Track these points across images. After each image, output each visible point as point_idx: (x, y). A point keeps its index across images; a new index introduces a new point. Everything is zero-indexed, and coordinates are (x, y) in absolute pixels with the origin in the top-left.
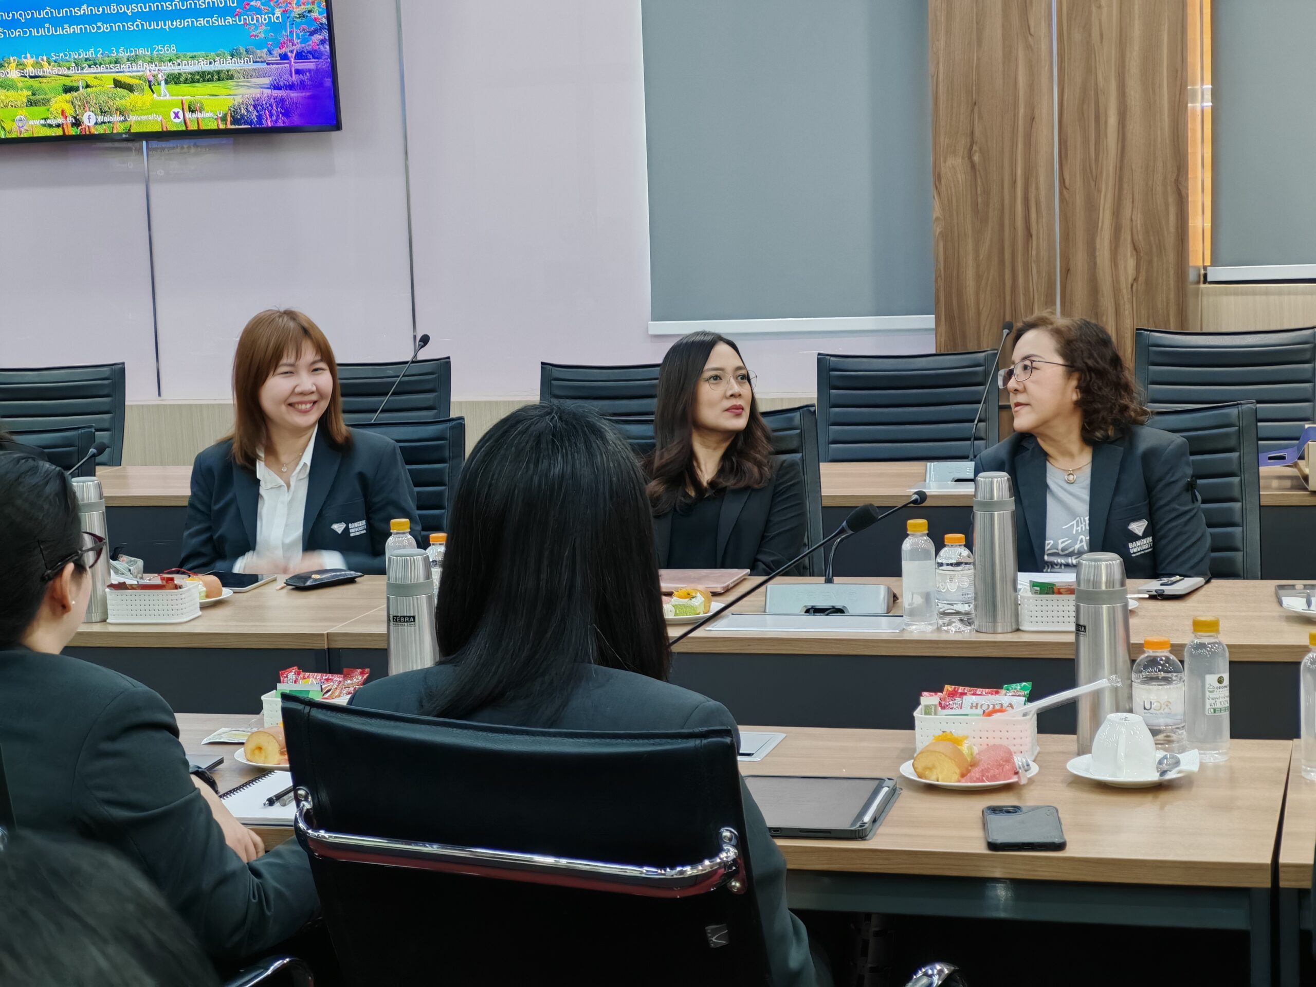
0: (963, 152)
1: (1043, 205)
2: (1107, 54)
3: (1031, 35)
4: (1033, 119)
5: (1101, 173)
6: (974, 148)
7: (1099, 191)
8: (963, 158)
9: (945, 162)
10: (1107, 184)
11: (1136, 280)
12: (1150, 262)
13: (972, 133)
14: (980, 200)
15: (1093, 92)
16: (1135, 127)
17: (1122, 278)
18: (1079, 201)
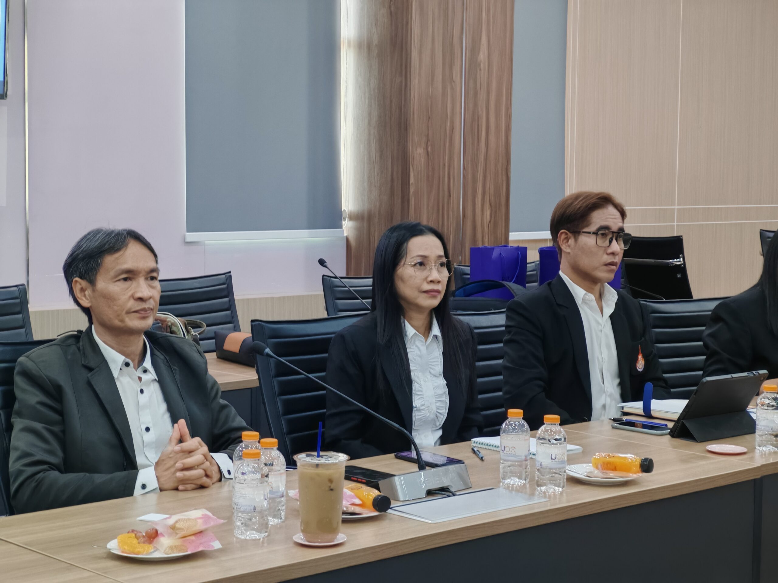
0: (424, 146)
1: (456, 178)
2: (482, 95)
3: (453, 81)
4: (453, 129)
5: (479, 163)
6: (429, 143)
7: (478, 172)
8: (424, 149)
9: (416, 150)
10: (481, 169)
11: (490, 222)
12: (496, 212)
13: (428, 135)
14: (430, 173)
15: (476, 117)
16: (492, 138)
17: (485, 220)
18: (470, 177)
